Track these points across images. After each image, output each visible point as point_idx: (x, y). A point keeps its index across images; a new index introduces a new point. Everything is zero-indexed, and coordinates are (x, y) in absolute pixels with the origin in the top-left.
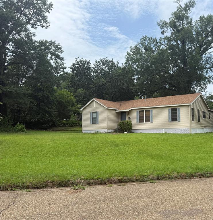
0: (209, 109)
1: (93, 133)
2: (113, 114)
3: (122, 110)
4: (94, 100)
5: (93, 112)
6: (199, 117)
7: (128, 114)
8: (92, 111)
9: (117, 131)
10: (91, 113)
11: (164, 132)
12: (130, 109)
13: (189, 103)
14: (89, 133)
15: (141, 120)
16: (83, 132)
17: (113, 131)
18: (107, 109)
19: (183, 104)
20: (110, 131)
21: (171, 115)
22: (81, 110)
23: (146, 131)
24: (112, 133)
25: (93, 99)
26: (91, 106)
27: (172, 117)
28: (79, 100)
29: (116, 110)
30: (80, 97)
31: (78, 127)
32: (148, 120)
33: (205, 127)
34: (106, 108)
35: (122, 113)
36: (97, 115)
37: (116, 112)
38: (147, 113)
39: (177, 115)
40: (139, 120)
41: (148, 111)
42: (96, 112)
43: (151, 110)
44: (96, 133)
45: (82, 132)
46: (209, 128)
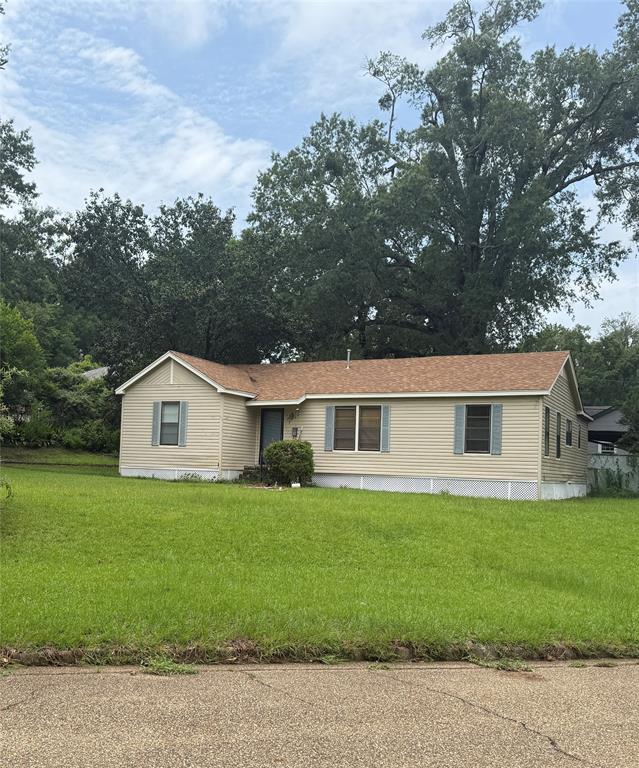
0: (582, 413)
1: (175, 481)
2: (238, 411)
3: (272, 399)
4: (169, 359)
5: (164, 404)
6: (558, 438)
7: (292, 417)
8: (160, 400)
9: (249, 476)
10: (156, 405)
11: (432, 488)
12: (302, 399)
13: (542, 389)
14: (149, 478)
15: (342, 440)
16: (123, 472)
17: (236, 475)
18: (222, 394)
19: (518, 390)
20: (229, 476)
21: (467, 430)
22: (119, 391)
23: (362, 484)
24: (235, 482)
25: (168, 354)
26: (159, 379)
27: (467, 437)
28: (104, 353)
29: (249, 399)
30: (108, 344)
31: (58, 451)
32: (372, 441)
33: (570, 477)
34: (220, 390)
35: (265, 411)
36: (183, 414)
37: (249, 408)
38: (367, 416)
39: (488, 431)
40: (336, 440)
41: (373, 409)
42: (177, 403)
43: (386, 408)
44: (186, 481)
45: (119, 475)
46: (577, 483)
